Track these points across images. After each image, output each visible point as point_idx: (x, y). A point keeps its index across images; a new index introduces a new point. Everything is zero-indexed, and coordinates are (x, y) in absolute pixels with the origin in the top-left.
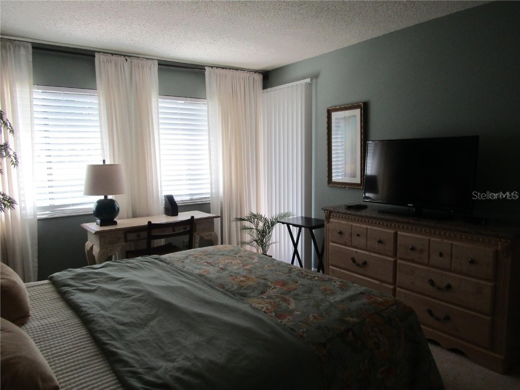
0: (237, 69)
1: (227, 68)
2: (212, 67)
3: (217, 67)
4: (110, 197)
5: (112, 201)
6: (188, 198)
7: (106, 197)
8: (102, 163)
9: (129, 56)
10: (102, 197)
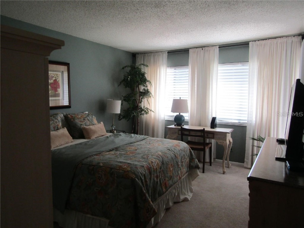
0: (275, 38)
1: (267, 39)
2: (255, 41)
3: (258, 40)
4: (181, 114)
5: (182, 116)
6: (237, 121)
7: (180, 114)
8: (179, 99)
9: (204, 47)
10: (178, 114)
